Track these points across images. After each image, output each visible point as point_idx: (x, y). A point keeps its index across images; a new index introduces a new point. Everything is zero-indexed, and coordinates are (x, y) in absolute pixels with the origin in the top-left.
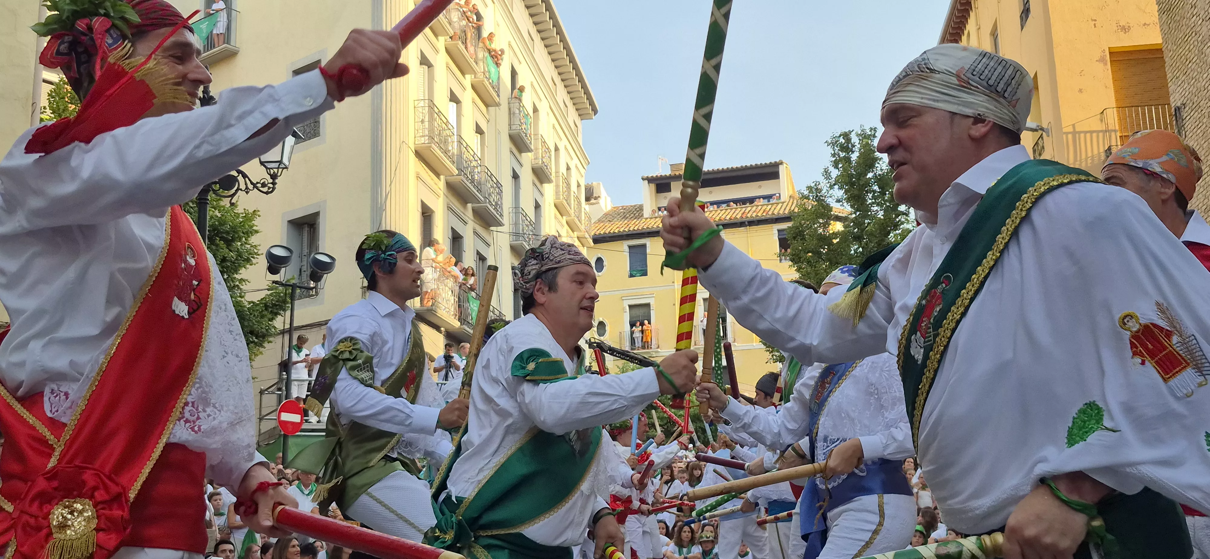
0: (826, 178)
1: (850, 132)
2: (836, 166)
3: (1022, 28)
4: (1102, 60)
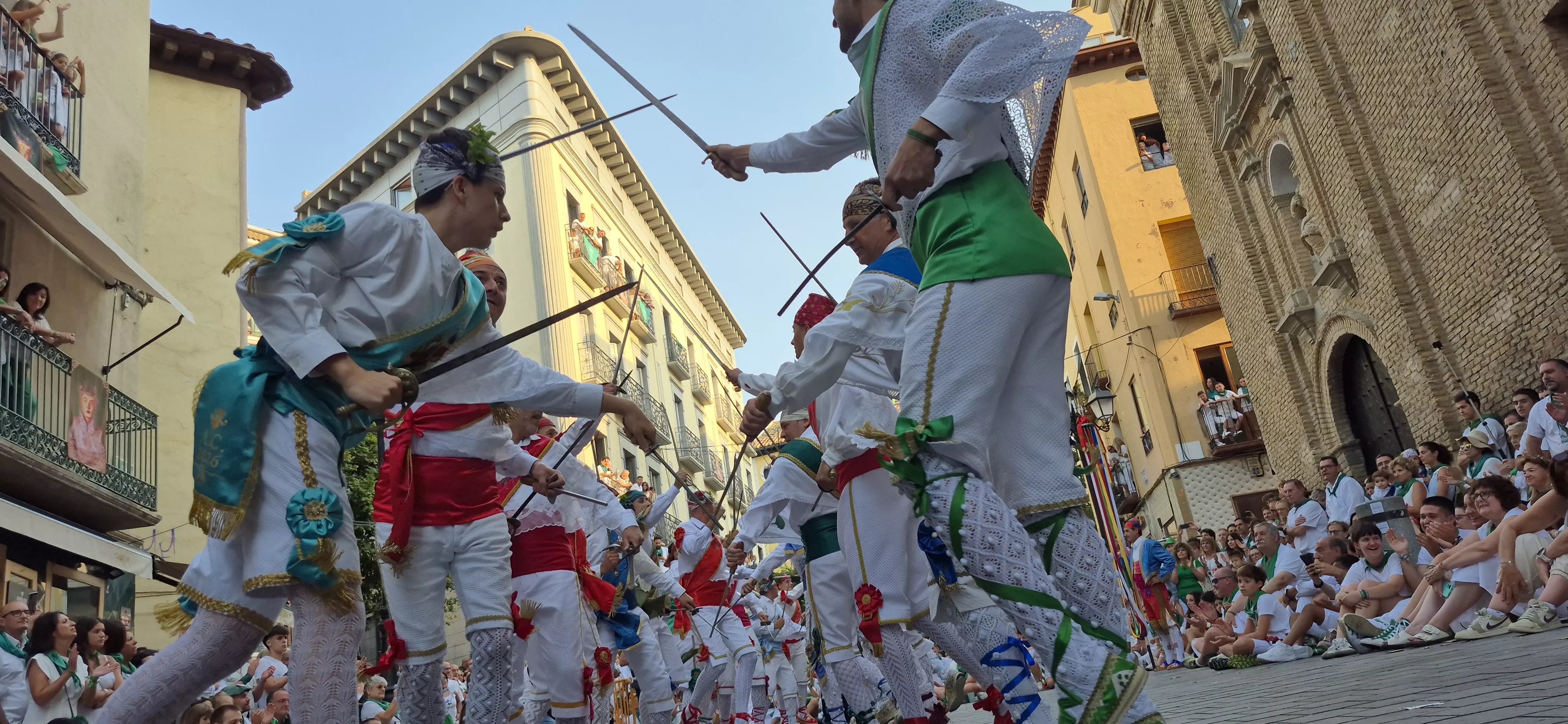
3: (1084, 215)
4: (1153, 233)
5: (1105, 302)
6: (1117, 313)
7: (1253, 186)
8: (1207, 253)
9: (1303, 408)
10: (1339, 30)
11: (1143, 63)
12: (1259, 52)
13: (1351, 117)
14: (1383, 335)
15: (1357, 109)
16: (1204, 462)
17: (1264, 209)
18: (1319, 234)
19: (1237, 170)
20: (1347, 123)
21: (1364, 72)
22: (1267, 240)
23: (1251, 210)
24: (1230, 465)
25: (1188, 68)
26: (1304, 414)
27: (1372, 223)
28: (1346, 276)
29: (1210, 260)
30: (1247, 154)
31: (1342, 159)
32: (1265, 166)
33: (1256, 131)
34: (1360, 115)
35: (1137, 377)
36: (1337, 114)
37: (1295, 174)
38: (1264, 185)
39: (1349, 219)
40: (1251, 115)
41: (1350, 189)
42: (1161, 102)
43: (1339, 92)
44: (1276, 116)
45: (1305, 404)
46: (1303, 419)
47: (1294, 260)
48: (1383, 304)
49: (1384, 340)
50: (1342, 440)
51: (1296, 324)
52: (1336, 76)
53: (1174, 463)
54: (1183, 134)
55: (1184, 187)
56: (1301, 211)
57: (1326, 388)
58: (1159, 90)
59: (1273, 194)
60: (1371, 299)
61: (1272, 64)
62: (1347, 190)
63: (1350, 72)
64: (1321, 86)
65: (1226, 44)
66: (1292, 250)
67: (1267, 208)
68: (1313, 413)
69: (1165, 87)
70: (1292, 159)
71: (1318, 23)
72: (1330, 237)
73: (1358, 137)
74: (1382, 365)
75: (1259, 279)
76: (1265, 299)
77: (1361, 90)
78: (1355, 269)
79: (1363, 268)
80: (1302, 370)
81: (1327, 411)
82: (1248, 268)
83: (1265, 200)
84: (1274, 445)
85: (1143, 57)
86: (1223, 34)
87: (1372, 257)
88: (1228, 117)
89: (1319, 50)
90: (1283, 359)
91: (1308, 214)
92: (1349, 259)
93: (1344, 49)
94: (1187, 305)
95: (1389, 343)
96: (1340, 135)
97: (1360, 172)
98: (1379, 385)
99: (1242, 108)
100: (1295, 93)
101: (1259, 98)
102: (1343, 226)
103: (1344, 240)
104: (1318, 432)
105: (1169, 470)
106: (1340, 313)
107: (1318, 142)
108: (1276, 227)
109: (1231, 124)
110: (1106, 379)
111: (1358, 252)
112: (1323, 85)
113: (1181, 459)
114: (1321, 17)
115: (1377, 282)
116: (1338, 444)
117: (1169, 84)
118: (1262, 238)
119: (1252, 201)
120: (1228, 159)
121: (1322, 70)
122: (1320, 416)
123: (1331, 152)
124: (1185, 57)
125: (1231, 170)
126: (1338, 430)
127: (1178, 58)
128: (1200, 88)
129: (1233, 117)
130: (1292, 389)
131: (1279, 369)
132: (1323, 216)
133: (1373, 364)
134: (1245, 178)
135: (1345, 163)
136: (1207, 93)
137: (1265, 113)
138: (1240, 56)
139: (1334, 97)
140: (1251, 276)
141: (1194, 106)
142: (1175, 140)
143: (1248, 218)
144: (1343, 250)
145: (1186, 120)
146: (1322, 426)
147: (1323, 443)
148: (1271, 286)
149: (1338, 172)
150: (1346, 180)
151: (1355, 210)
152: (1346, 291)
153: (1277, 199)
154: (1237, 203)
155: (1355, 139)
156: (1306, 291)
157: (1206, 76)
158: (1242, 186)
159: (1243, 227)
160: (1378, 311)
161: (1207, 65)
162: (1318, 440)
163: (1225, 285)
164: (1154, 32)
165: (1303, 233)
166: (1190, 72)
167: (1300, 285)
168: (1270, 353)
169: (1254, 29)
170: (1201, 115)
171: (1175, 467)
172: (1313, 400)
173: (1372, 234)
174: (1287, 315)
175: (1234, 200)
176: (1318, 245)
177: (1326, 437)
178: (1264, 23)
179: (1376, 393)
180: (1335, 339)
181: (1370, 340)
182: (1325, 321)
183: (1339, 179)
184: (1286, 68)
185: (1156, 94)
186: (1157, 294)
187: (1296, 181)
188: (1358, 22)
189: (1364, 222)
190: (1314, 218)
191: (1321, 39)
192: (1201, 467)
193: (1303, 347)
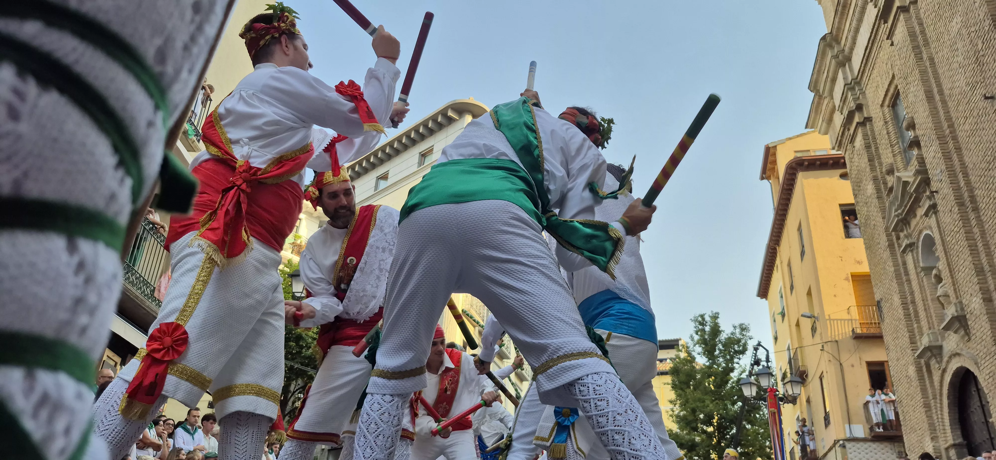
0: (692, 341)
1: (704, 315)
2: (697, 334)
3: (802, 260)
4: (847, 279)
5: (809, 319)
6: (816, 328)
7: (909, 258)
8: (877, 297)
9: (929, 413)
10: (971, 166)
11: (848, 170)
12: (918, 172)
13: (974, 223)
14: (984, 370)
15: (978, 218)
16: (864, 440)
17: (915, 274)
18: (948, 296)
19: (900, 246)
20: (971, 226)
21: (985, 195)
22: (915, 295)
23: (907, 273)
24: (882, 446)
25: (874, 177)
26: (930, 417)
27: (982, 294)
28: (964, 327)
29: (879, 302)
30: (906, 237)
31: (965, 248)
32: (917, 247)
33: (914, 223)
34: (980, 222)
35: (825, 374)
36: (965, 219)
37: (937, 255)
38: (916, 258)
39: (967, 289)
40: (912, 212)
41: (969, 269)
42: (856, 195)
43: (968, 205)
44: (926, 214)
45: (930, 410)
46: (928, 420)
47: (932, 311)
48: (985, 350)
49: (984, 374)
50: (954, 440)
51: (929, 354)
52: (966, 195)
53: (842, 436)
54: (868, 218)
55: (866, 252)
56: (939, 279)
57: (945, 402)
58: (856, 188)
59: (921, 265)
60: (978, 345)
61: (926, 182)
62: (967, 269)
63: (975, 193)
64: (956, 199)
65: (900, 165)
66: (930, 304)
67: (917, 274)
68: (935, 418)
69: (860, 186)
70: (934, 244)
71: (957, 160)
72: (955, 299)
73: (978, 236)
74: (984, 392)
75: (907, 319)
76: (911, 334)
77: (982, 206)
78: (969, 323)
79: (974, 323)
80: (931, 386)
81: (945, 417)
82: (901, 311)
83: (916, 268)
84: (909, 435)
85: (848, 166)
86: (899, 158)
87: (981, 316)
88: (896, 211)
89: (957, 177)
90: (918, 376)
91: (943, 281)
92: (965, 316)
93: (973, 179)
94: (865, 331)
95: (987, 377)
96: (965, 233)
97: (976, 259)
98: (983, 406)
99: (906, 206)
100: (939, 202)
101: (917, 202)
102: (963, 293)
103: (964, 301)
104: (938, 432)
105: (839, 441)
106: (958, 351)
107: (951, 235)
108: (921, 287)
109: (897, 216)
110: (804, 372)
111: (972, 312)
112: (957, 199)
113: (848, 435)
114: (960, 156)
115: (982, 334)
116: (951, 442)
117: (862, 185)
118: (912, 293)
119: (908, 268)
120: (894, 238)
121: (957, 190)
122: (940, 420)
123: (959, 243)
124: (873, 168)
125: (896, 245)
126: (952, 432)
127: (868, 169)
128: (881, 190)
129: (899, 211)
130: (923, 398)
131: (916, 383)
132: (951, 284)
133: (979, 390)
134: (904, 251)
135: (967, 252)
136: (885, 193)
137: (921, 212)
138: (907, 174)
139: (963, 208)
140: (902, 317)
141: (875, 201)
142: (863, 221)
143: (904, 278)
144: (962, 309)
145: (870, 209)
146: (941, 427)
147: (940, 440)
148: (915, 326)
149: (962, 257)
150: (967, 263)
151: (971, 284)
152: (963, 337)
153: (923, 269)
154: (898, 268)
155: (976, 237)
156: (938, 333)
157: (885, 183)
158: (902, 257)
159: (900, 284)
160: (981, 354)
161: (887, 176)
162: (937, 437)
163: (887, 321)
164: (855, 151)
165: (938, 294)
166: (875, 179)
167: (934, 328)
168: (910, 371)
169: (917, 158)
170: (880, 207)
171: (844, 440)
172: (936, 409)
173: (982, 301)
174: (923, 347)
175: (896, 265)
176: (947, 304)
177: (943, 435)
178: (923, 155)
179: (980, 411)
180: (954, 368)
181: (976, 373)
182: (948, 355)
183: (963, 261)
184: (934, 186)
185: (854, 190)
186: (845, 320)
187: (938, 259)
188: (983, 162)
189: (977, 292)
190: (946, 286)
191: (958, 170)
192: (861, 443)
193: (933, 371)
